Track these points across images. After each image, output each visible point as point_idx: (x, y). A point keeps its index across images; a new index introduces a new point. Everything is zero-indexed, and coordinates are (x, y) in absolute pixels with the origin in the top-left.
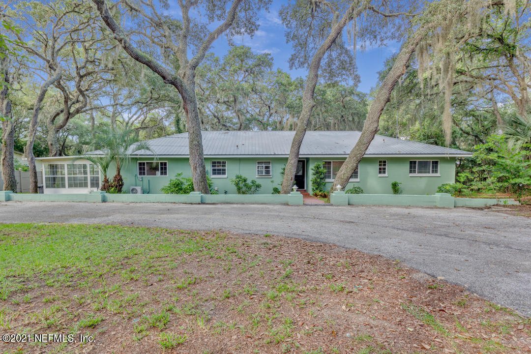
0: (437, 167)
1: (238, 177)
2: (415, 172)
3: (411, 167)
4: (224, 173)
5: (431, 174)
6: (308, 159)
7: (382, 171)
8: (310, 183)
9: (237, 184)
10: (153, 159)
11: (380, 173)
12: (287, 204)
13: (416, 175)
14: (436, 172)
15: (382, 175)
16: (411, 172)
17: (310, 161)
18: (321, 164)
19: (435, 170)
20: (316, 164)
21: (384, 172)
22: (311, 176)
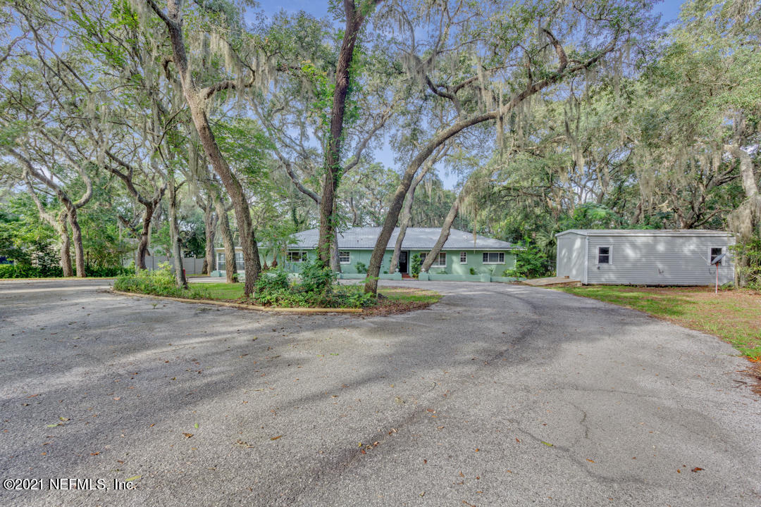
0: (503, 257)
1: (358, 264)
2: (487, 261)
3: (484, 257)
4: (348, 261)
5: (499, 263)
6: (409, 251)
7: (463, 260)
8: (411, 268)
9: (358, 269)
10: (299, 250)
11: (462, 261)
12: (392, 280)
13: (488, 263)
14: (503, 261)
15: (462, 263)
16: (484, 261)
17: (411, 253)
18: (419, 254)
19: (502, 260)
20: (414, 255)
21: (465, 261)
22: (411, 264)
